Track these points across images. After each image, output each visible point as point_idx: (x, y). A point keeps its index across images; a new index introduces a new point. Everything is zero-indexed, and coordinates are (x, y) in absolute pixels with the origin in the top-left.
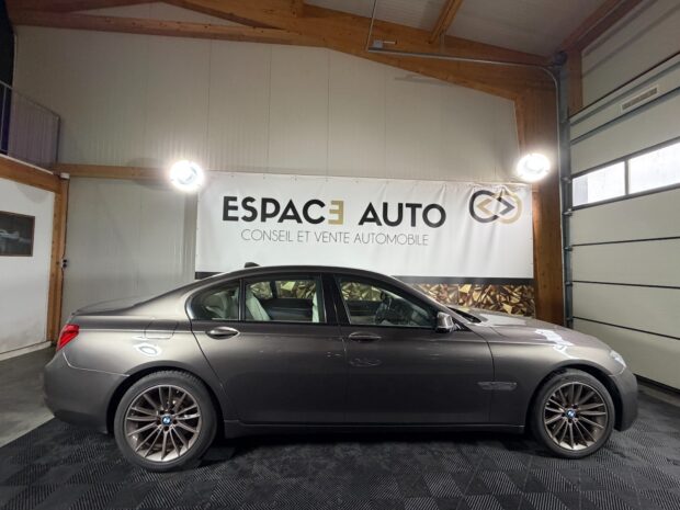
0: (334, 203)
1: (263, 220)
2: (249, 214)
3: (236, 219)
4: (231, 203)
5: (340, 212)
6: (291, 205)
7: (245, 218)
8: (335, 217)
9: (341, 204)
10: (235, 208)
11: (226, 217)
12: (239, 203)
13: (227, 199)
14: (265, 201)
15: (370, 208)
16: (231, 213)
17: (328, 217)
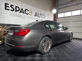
0: (30, 11)
1: (16, 11)
2: (12, 9)
3: (9, 10)
4: (7, 5)
5: (31, 13)
6: (22, 9)
7: (11, 10)
8: (31, 14)
9: (31, 11)
10: (8, 7)
11: (6, 9)
12: (9, 6)
13: (6, 4)
14: (16, 7)
15: (36, 13)
16: (7, 8)
17: (29, 14)
